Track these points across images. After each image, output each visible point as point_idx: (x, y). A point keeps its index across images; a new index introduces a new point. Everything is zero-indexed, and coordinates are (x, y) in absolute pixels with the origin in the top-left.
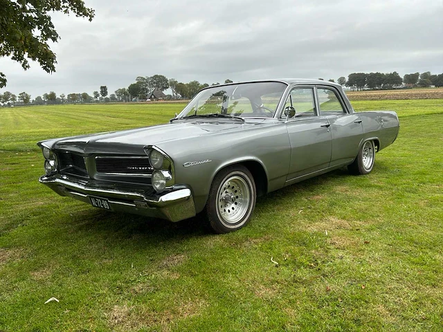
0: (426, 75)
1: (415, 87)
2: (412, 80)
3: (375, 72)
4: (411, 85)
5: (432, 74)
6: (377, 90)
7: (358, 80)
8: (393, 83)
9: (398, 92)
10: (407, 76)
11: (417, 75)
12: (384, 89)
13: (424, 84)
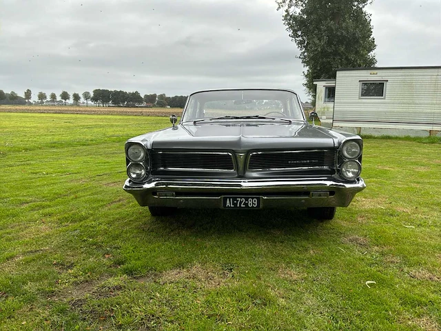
0: (162, 96)
1: (154, 106)
2: (151, 99)
3: (119, 90)
4: (151, 105)
5: (167, 96)
6: (121, 107)
7: (102, 96)
8: (136, 102)
9: (139, 110)
10: (146, 96)
11: (154, 96)
12: (128, 106)
13: (161, 105)
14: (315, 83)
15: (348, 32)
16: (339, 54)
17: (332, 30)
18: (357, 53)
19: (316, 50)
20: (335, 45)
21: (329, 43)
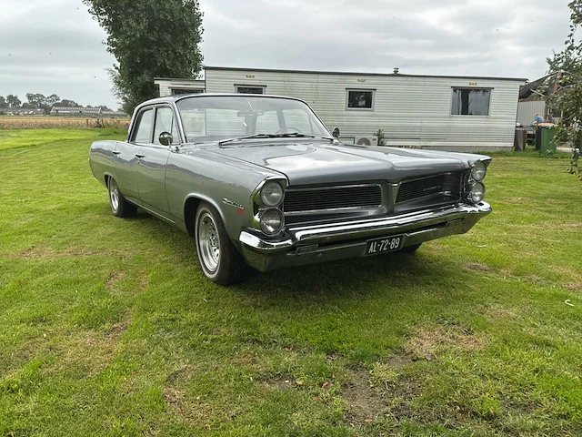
14: (156, 82)
15: (173, 16)
16: (164, 45)
17: (152, 11)
18: (185, 45)
19: (134, 35)
20: (157, 32)
21: (151, 28)
